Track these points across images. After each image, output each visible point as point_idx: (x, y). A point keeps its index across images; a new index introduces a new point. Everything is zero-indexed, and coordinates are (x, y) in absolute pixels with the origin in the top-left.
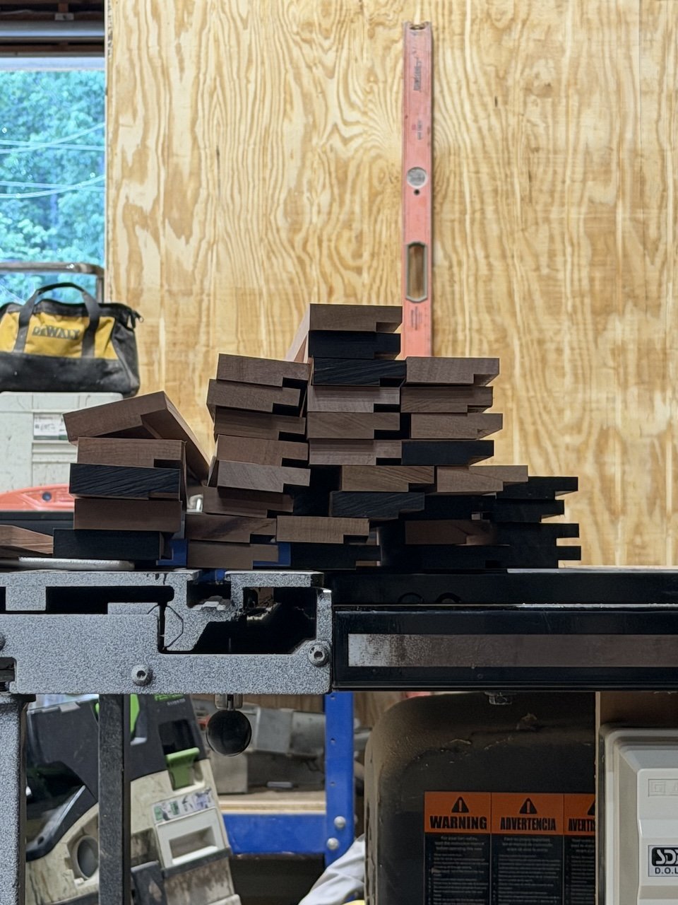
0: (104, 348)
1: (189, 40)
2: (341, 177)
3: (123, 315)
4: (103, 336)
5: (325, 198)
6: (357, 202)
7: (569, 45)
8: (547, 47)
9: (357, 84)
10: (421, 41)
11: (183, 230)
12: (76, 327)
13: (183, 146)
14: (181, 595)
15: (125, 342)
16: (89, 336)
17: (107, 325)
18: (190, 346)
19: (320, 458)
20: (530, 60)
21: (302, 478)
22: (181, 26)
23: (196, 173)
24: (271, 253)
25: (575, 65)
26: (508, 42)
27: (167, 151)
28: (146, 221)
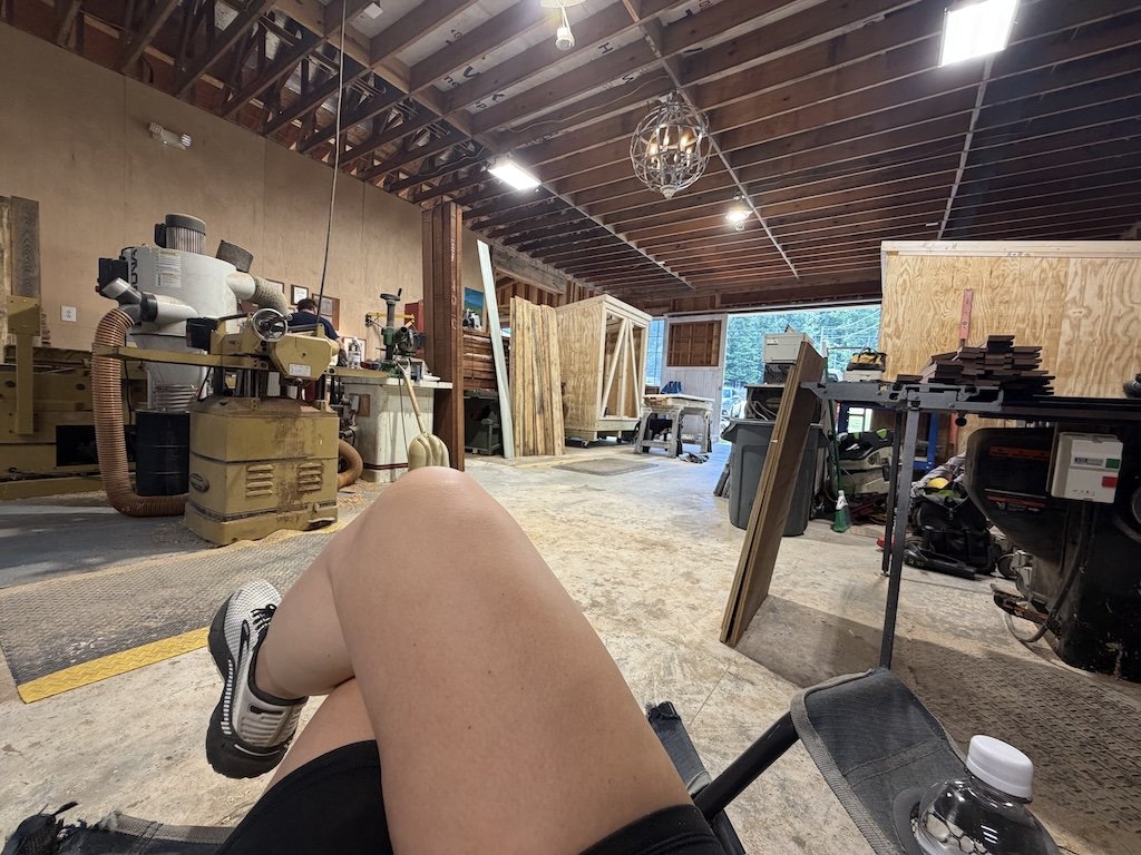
0: (878, 361)
1: (904, 297)
2: (943, 325)
3: (883, 355)
4: (878, 359)
5: (937, 330)
6: (946, 331)
7: (1015, 291)
8: (1008, 292)
9: (949, 304)
10: (969, 293)
11: (898, 337)
12: (872, 357)
13: (900, 321)
14: (963, 391)
15: (883, 360)
16: (875, 360)
17: (880, 357)
18: (898, 362)
19: (987, 368)
20: (1002, 295)
21: (982, 372)
22: (903, 294)
23: (903, 325)
24: (921, 342)
25: (1016, 296)
26: (996, 291)
27: (896, 321)
28: (889, 336)
